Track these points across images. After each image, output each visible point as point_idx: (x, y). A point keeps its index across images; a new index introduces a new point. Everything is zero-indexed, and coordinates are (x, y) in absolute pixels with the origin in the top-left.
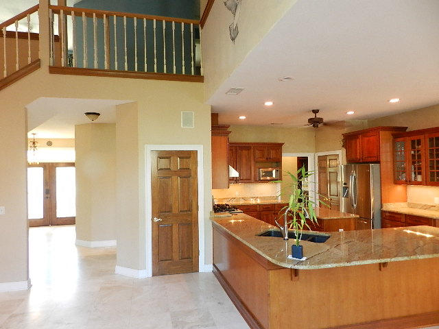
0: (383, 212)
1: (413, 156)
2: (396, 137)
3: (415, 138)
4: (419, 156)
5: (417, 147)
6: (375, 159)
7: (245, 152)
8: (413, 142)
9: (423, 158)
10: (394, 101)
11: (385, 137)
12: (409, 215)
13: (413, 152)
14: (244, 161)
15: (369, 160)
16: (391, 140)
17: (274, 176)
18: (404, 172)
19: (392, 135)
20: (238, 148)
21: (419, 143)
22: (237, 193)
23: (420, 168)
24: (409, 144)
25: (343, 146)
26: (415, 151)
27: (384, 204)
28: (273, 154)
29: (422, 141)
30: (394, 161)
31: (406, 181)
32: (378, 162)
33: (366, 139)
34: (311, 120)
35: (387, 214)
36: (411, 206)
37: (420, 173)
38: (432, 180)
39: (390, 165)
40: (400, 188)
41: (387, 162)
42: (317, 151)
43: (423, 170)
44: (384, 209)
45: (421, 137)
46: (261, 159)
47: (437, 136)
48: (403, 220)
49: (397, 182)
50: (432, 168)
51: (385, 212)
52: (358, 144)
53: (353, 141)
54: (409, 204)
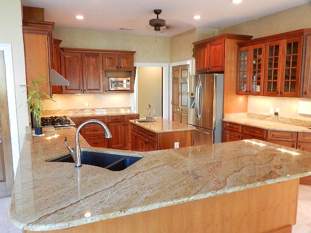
0: (224, 123)
1: (255, 65)
2: (240, 45)
3: (257, 46)
4: (260, 66)
5: (258, 56)
6: (219, 69)
7: (93, 60)
8: (255, 50)
9: (263, 68)
11: (230, 45)
12: (246, 126)
13: (254, 62)
14: (92, 69)
15: (214, 69)
16: (236, 49)
17: (125, 86)
18: (245, 83)
19: (237, 44)
20: (84, 55)
21: (260, 52)
22: (87, 104)
23: (259, 78)
24: (252, 53)
25: (193, 56)
26: (256, 61)
27: (226, 115)
28: (124, 63)
29: (263, 50)
30: (238, 71)
31: (247, 91)
32: (222, 72)
33: (213, 47)
34: (152, 23)
35: (228, 125)
36: (251, 116)
37: (259, 84)
38: (269, 89)
39: (233, 75)
40: (241, 99)
41: (231, 72)
42: (171, 62)
43: (262, 81)
44: (225, 119)
45: (263, 46)
46: (111, 68)
47: (276, 44)
48: (240, 131)
49: (239, 92)
50: (270, 77)
51: (226, 122)
52: (206, 53)
53: (202, 51)
54: (249, 115)
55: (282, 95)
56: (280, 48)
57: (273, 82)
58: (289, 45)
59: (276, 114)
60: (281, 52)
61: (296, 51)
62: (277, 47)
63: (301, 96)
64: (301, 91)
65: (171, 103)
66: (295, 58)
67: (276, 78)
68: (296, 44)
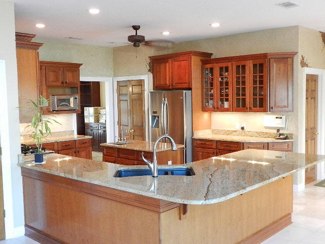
0: (193, 140)
1: (221, 83)
2: (204, 63)
3: (224, 65)
4: (227, 83)
5: (224, 74)
6: (186, 86)
8: (221, 69)
9: (230, 85)
10: (216, 25)
11: (195, 62)
12: (220, 141)
13: (220, 79)
15: (180, 86)
16: (200, 66)
17: (72, 105)
19: (201, 61)
21: (227, 70)
23: (227, 95)
25: (149, 70)
26: (222, 79)
27: (195, 132)
28: (69, 78)
29: (230, 69)
30: (203, 88)
31: (214, 108)
32: (190, 89)
33: (176, 63)
37: (227, 100)
38: (238, 106)
39: (199, 92)
40: (206, 115)
41: (197, 88)
42: (115, 75)
43: (230, 98)
45: (229, 64)
46: (55, 84)
47: (243, 64)
48: (214, 146)
49: (204, 109)
50: (238, 94)
51: (197, 140)
52: (168, 69)
53: (162, 66)
54: (213, 131)
55: (251, 110)
56: (246, 68)
57: (242, 98)
58: (255, 66)
59: (243, 128)
60: (247, 72)
61: (261, 71)
62: (244, 67)
63: (268, 110)
64: (268, 106)
65: (116, 123)
66: (261, 77)
67: (244, 95)
68: (261, 65)
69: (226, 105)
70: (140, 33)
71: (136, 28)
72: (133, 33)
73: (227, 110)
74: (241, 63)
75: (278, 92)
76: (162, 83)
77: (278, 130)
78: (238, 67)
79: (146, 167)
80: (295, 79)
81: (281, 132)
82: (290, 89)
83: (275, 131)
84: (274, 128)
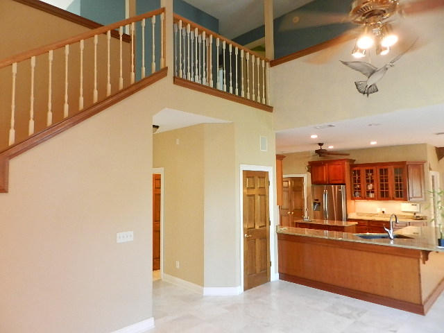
3: (369, 168)
6: (341, 182)
8: (367, 171)
11: (347, 165)
15: (336, 182)
21: (372, 172)
25: (308, 171)
27: (349, 214)
29: (374, 171)
32: (344, 184)
33: (332, 166)
37: (373, 192)
38: (382, 196)
40: (353, 202)
45: (374, 168)
47: (386, 168)
48: (367, 224)
49: (353, 199)
50: (382, 188)
52: (325, 170)
53: (320, 168)
54: (357, 214)
55: (393, 199)
56: (388, 171)
57: (386, 191)
58: (396, 169)
59: (383, 212)
61: (401, 173)
62: (386, 170)
63: (408, 200)
64: (408, 197)
66: (401, 177)
67: (387, 189)
68: (401, 169)
69: (371, 195)
70: (323, 147)
71: (321, 144)
72: (318, 148)
73: (372, 199)
74: (384, 167)
75: (414, 188)
76: (320, 179)
77: (415, 214)
78: (381, 170)
79: (387, 234)
80: (426, 179)
81: (417, 215)
82: (422, 183)
83: (413, 215)
84: (411, 212)
